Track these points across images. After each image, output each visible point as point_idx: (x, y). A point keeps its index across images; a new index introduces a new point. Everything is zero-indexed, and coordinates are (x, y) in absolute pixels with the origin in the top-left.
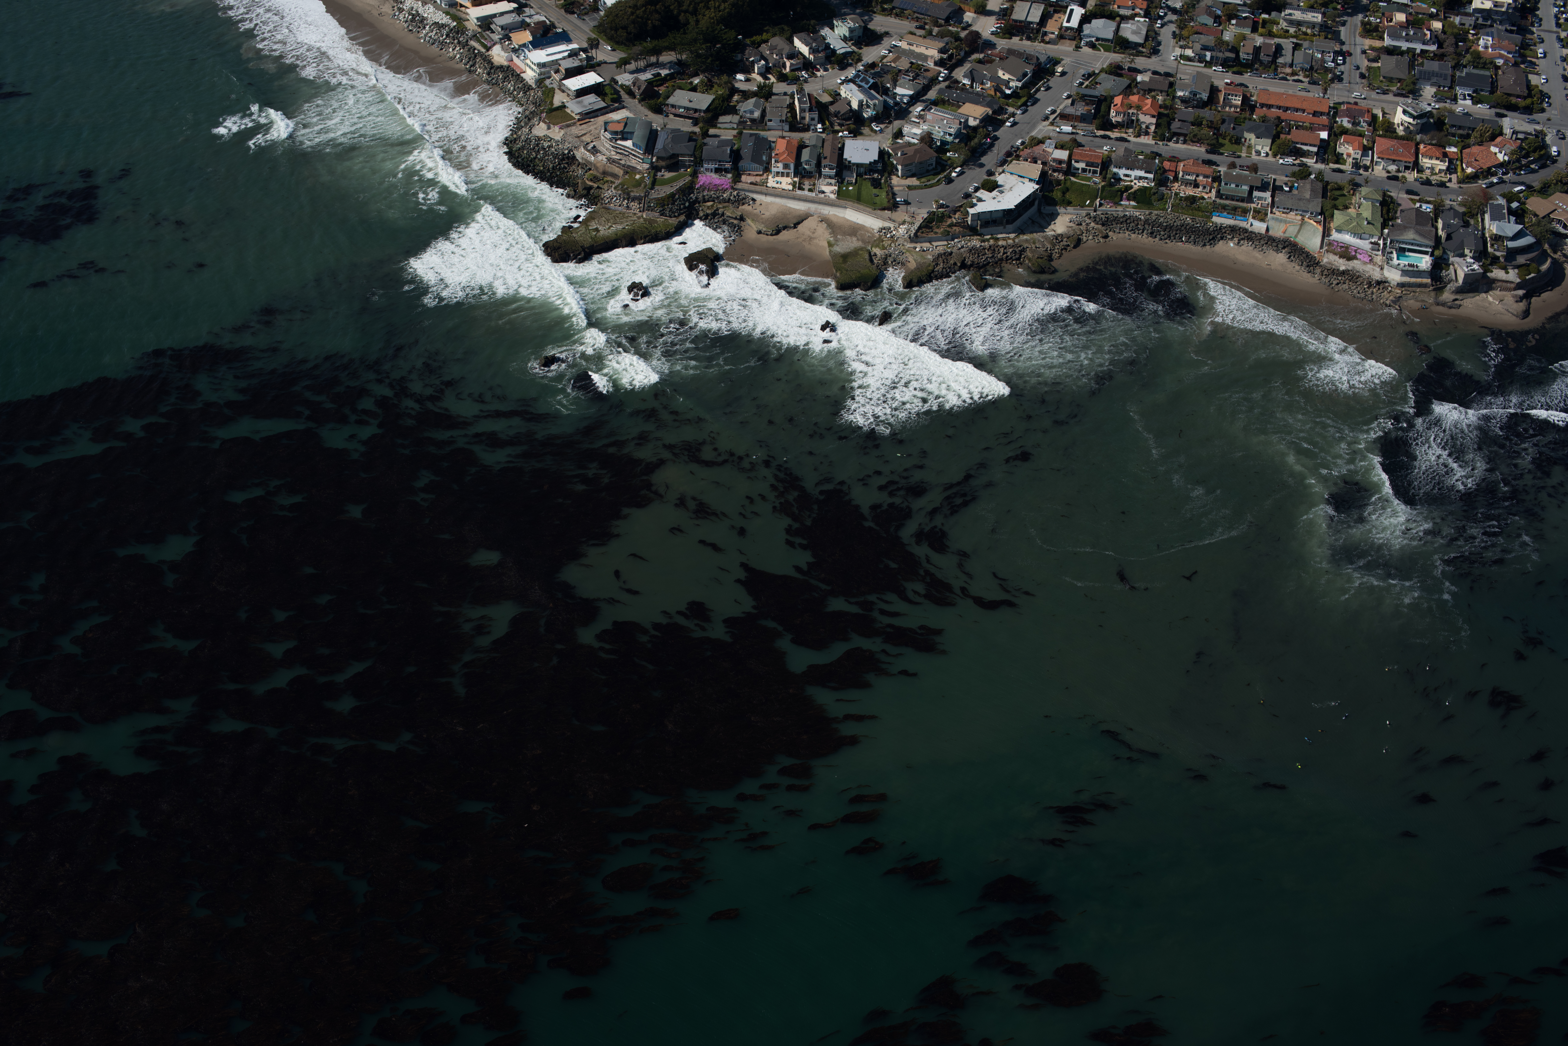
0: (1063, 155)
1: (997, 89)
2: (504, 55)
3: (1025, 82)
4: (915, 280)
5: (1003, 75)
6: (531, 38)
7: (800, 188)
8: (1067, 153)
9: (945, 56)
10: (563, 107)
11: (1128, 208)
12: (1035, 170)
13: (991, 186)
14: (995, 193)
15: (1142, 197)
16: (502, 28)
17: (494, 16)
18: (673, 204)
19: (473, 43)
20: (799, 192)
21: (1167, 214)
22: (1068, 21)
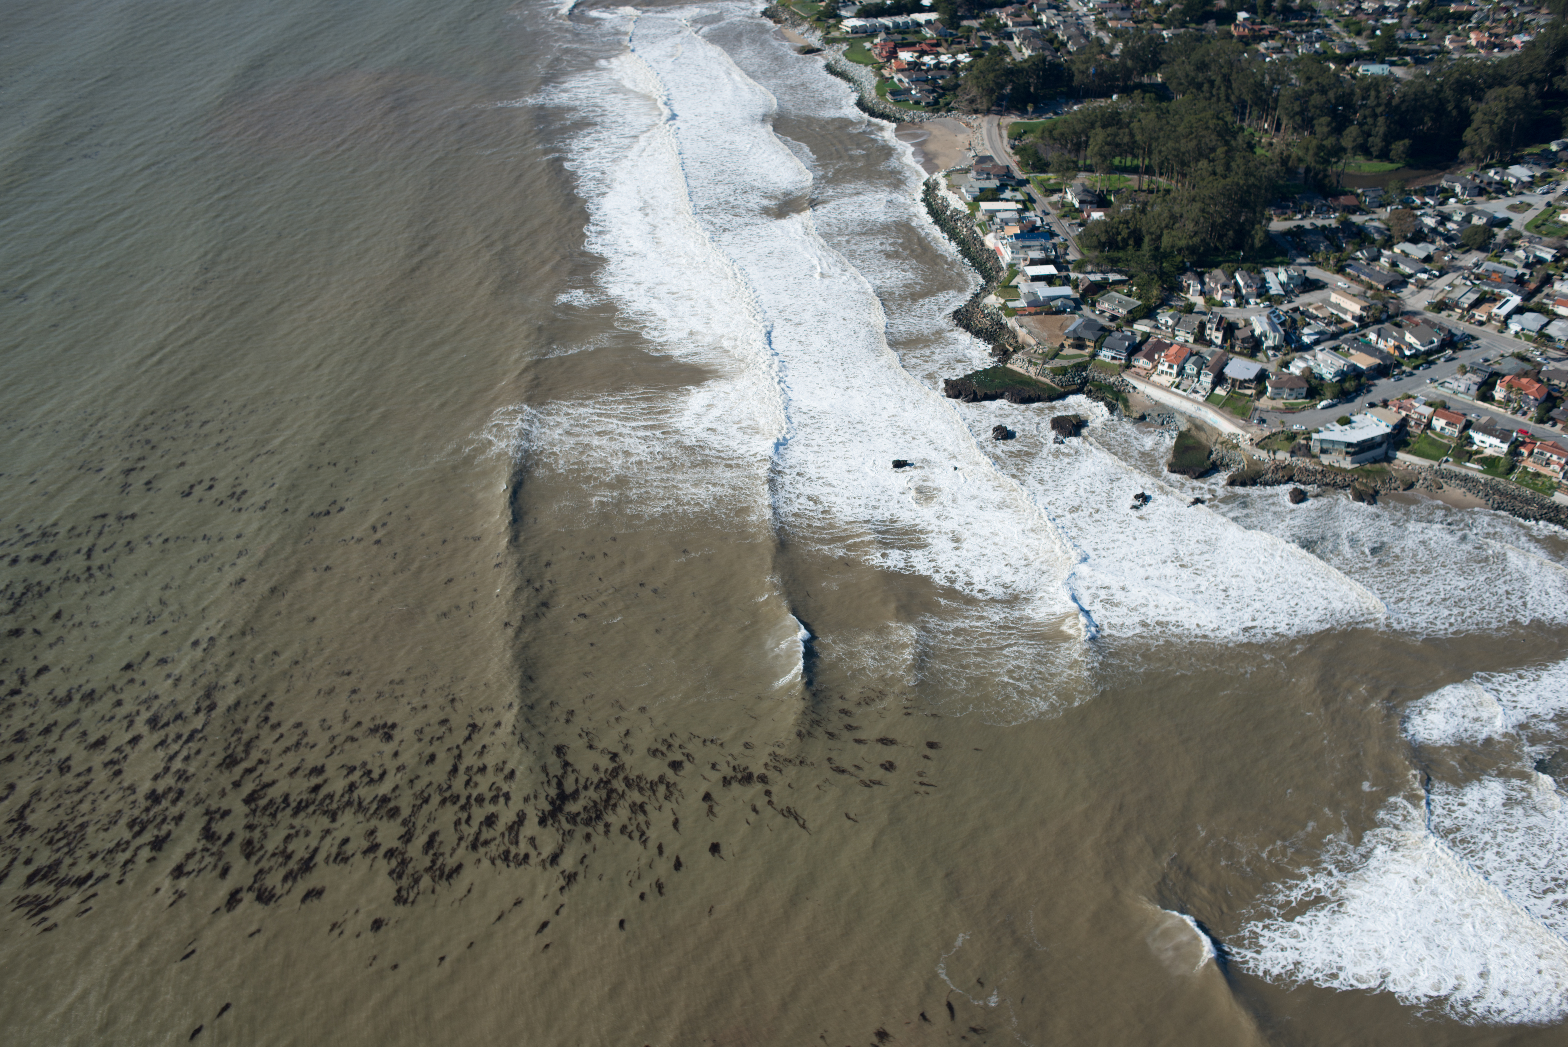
0: (1427, 411)
1: (1398, 348)
2: (994, 241)
3: (1431, 349)
4: (1239, 480)
5: (1409, 338)
6: (1019, 232)
7: (1177, 387)
8: (1432, 410)
9: (1365, 314)
10: (1017, 287)
11: (1473, 469)
12: (1396, 419)
13: (1345, 421)
14: (1347, 427)
15: (1490, 463)
16: (1002, 220)
17: (999, 211)
18: (1064, 375)
19: (977, 229)
20: (1173, 389)
21: (1510, 484)
22: (1499, 308)
